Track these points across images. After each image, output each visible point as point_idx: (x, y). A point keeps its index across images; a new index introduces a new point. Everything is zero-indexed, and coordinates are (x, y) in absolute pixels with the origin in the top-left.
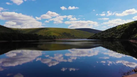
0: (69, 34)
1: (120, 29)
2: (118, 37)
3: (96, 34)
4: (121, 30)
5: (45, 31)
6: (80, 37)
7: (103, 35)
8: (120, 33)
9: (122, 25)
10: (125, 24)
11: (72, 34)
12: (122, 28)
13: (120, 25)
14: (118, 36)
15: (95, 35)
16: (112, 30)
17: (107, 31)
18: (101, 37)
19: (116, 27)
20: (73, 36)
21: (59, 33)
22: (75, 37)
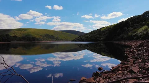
0: (53, 36)
1: (104, 31)
2: (102, 39)
3: (81, 36)
4: (106, 32)
5: (23, 32)
7: (87, 37)
8: (105, 34)
9: (107, 27)
10: (110, 26)
11: (56, 37)
12: (107, 29)
13: (105, 27)
14: (102, 37)
15: (79, 37)
16: (97, 32)
17: (91, 33)
18: (86, 39)
19: (101, 28)
20: (57, 38)
21: (40, 34)
22: (59, 39)
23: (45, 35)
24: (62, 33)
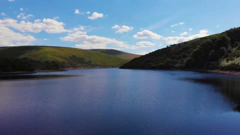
0: (83, 59)
6: (102, 64)
11: (87, 60)
20: (90, 62)
21: (63, 56)
22: (93, 63)
23: (71, 57)
24: (97, 54)
